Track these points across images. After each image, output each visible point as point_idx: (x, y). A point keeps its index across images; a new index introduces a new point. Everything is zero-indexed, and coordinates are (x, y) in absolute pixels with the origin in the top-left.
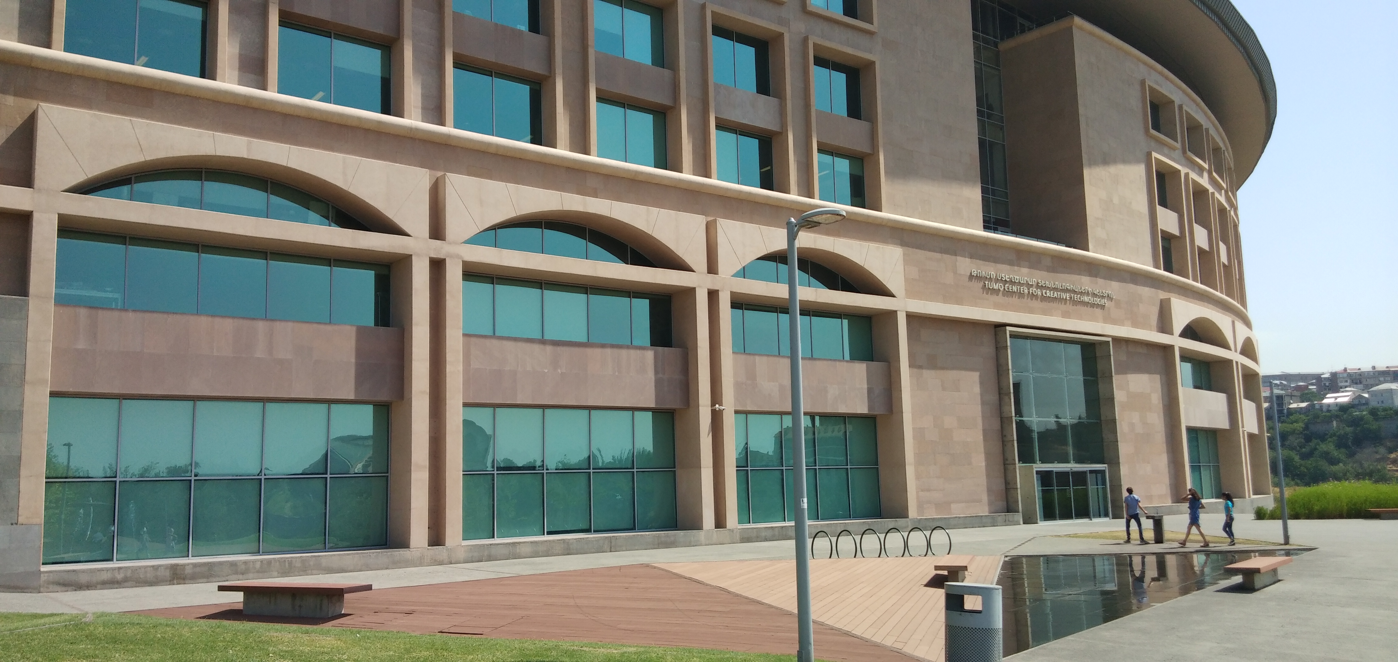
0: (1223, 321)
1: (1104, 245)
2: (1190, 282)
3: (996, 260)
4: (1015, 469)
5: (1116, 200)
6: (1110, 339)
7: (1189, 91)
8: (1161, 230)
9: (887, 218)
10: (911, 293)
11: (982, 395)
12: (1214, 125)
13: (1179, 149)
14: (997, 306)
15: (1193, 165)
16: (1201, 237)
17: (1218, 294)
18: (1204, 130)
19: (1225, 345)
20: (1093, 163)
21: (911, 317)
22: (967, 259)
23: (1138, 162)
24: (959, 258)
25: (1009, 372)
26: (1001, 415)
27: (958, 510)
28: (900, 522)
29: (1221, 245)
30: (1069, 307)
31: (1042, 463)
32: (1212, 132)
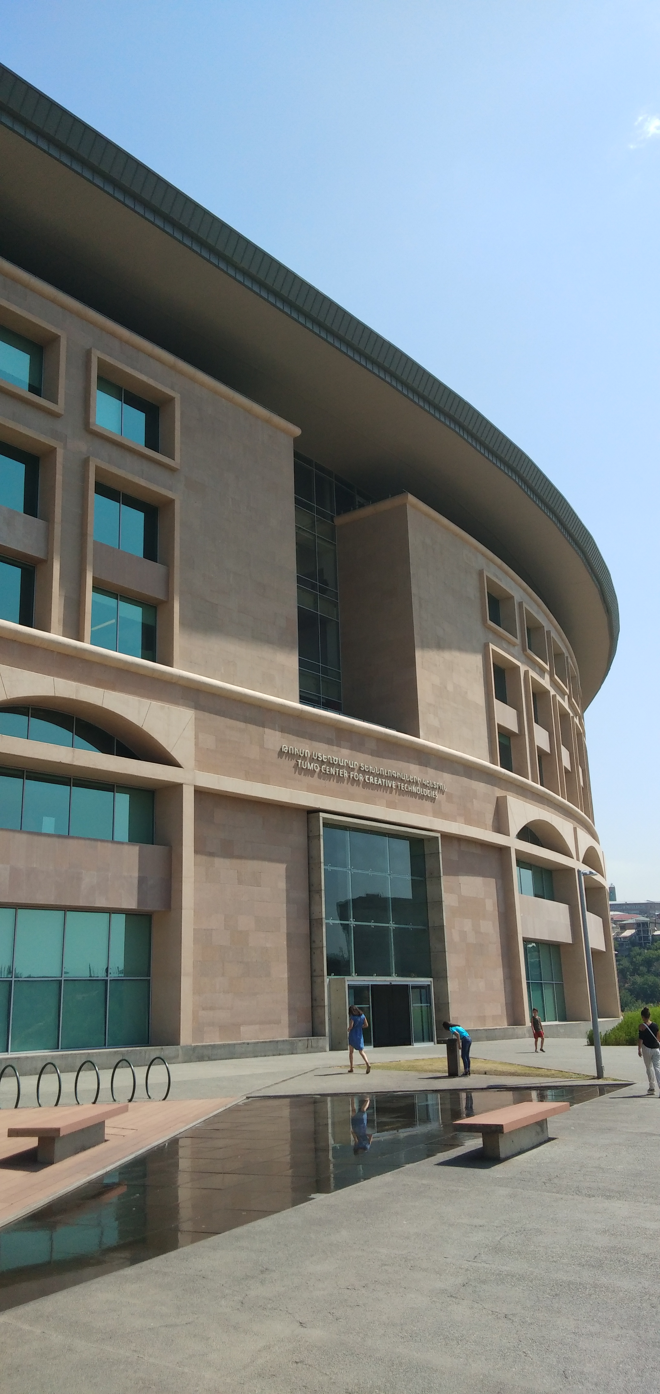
0: (564, 827)
1: (437, 734)
2: (530, 782)
3: (312, 737)
4: (323, 982)
5: (450, 688)
6: (438, 835)
7: (530, 590)
8: (498, 724)
9: (178, 674)
10: (203, 763)
11: (287, 891)
12: (555, 627)
13: (518, 645)
14: (311, 789)
15: (534, 665)
16: (541, 738)
17: (560, 798)
18: (545, 632)
19: (567, 853)
20: (426, 646)
21: (200, 793)
22: (277, 732)
23: (474, 651)
24: (267, 730)
25: (321, 866)
26: (310, 917)
27: (249, 1034)
28: (168, 1051)
29: (563, 748)
30: (395, 797)
31: (358, 976)
32: (553, 634)
